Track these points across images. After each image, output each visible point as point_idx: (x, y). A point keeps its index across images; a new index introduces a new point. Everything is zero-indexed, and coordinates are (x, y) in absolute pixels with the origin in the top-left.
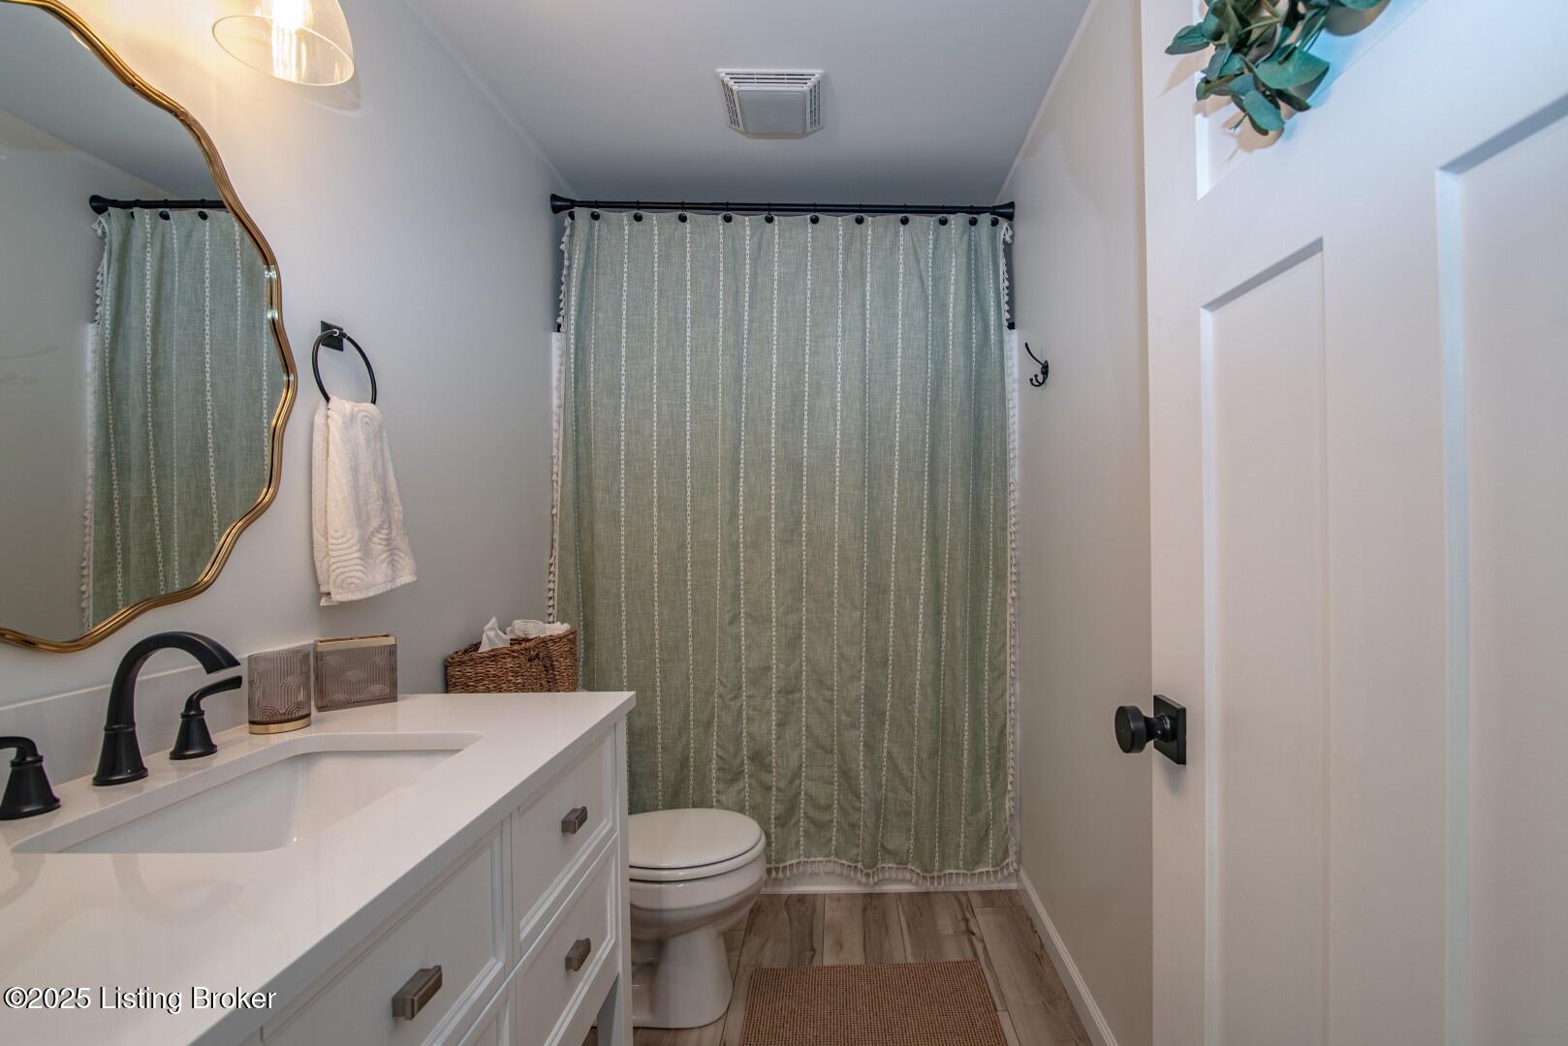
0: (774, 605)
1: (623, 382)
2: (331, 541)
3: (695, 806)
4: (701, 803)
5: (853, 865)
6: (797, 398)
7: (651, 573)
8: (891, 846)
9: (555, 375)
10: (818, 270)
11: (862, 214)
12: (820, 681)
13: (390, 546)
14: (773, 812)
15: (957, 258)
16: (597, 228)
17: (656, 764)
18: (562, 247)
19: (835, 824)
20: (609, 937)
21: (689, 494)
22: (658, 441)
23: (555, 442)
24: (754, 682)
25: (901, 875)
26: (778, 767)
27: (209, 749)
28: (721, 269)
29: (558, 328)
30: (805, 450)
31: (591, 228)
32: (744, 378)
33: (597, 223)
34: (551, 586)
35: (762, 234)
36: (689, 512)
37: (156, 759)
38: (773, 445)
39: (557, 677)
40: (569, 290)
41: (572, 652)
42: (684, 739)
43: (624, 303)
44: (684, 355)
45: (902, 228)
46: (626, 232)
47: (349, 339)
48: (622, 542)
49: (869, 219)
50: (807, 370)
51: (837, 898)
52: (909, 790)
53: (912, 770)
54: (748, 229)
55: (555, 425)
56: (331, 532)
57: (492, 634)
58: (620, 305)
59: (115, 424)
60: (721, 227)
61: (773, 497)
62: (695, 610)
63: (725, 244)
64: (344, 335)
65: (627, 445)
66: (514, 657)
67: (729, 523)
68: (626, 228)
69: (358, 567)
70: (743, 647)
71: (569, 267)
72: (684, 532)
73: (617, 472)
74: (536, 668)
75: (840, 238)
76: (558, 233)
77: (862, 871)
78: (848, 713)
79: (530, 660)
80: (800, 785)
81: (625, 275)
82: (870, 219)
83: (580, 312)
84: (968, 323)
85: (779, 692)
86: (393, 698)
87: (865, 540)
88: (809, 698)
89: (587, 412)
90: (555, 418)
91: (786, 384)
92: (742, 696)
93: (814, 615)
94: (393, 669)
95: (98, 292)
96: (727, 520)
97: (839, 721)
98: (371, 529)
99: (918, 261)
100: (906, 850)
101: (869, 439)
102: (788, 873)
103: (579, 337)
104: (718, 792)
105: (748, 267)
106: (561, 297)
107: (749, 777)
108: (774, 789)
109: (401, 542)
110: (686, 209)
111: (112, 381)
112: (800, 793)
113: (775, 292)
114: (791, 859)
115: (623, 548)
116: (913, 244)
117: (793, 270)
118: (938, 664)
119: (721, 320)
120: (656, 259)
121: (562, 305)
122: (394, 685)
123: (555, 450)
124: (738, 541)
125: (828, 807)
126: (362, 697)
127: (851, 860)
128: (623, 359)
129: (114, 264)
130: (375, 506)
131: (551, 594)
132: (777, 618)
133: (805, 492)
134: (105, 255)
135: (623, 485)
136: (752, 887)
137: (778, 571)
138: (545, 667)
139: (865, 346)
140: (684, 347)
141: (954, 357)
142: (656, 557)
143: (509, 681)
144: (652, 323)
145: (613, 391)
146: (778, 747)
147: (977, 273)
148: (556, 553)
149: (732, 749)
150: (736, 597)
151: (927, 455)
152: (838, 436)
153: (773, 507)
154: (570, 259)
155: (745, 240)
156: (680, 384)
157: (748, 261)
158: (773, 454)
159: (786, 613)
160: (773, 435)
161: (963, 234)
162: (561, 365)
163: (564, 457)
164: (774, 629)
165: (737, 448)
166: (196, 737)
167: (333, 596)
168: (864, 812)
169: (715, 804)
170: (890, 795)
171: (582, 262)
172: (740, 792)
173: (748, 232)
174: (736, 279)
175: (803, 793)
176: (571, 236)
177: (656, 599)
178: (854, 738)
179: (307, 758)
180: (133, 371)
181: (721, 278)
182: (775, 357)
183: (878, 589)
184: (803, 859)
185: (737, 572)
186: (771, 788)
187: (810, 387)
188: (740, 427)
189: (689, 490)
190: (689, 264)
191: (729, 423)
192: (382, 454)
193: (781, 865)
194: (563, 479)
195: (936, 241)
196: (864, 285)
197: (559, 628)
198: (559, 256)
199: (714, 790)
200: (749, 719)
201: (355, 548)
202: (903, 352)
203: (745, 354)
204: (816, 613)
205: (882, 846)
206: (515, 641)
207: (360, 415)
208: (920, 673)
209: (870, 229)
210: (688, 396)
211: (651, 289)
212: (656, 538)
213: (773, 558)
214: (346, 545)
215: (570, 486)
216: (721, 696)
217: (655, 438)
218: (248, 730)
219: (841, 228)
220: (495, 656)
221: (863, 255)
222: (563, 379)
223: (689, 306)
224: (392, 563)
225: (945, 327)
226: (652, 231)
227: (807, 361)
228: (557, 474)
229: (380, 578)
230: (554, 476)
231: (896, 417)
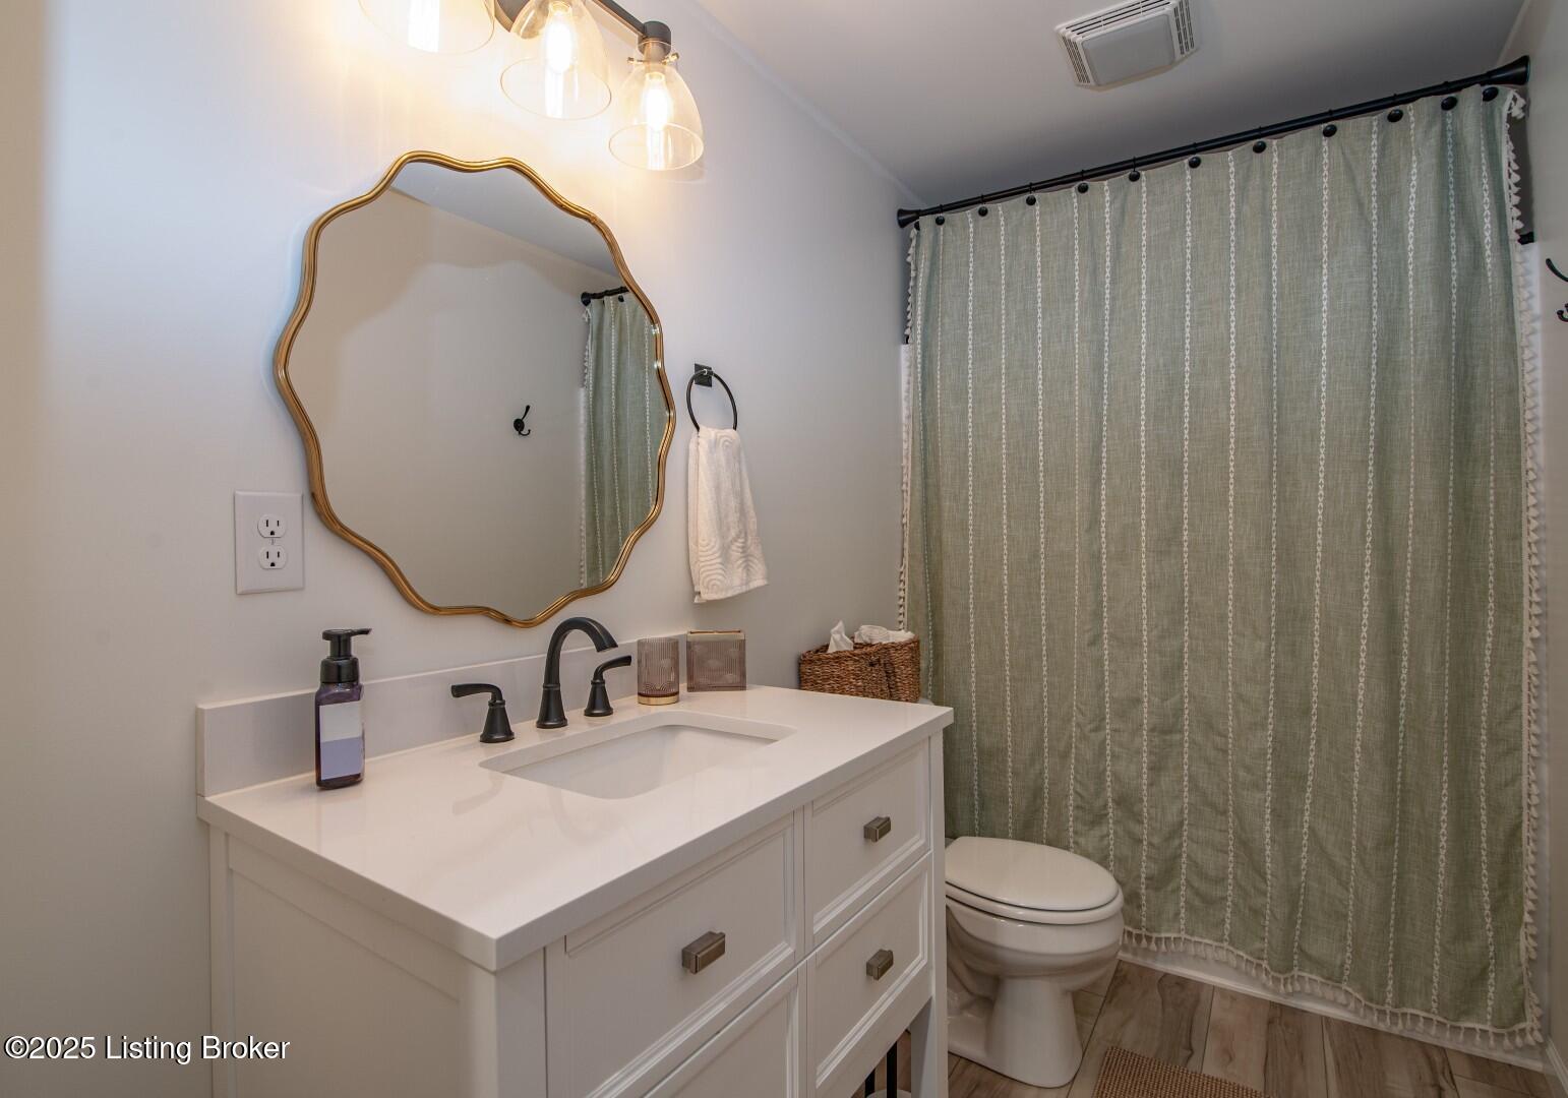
0: (1145, 627)
1: (970, 385)
2: (700, 548)
3: (1050, 843)
4: (1055, 842)
5: (1255, 961)
6: (1174, 383)
7: (1001, 585)
8: (1314, 951)
9: (904, 386)
10: (1200, 222)
11: (1262, 140)
12: (1209, 724)
13: (746, 555)
14: (1143, 869)
15: (1419, 162)
16: (942, 233)
17: (1006, 789)
18: (909, 259)
19: (1229, 903)
20: (920, 955)
21: (1042, 499)
22: (1008, 444)
23: (904, 453)
24: (1121, 714)
25: (1329, 994)
26: (1151, 819)
27: (608, 711)
28: (1077, 246)
29: (906, 340)
30: (1186, 443)
31: (937, 235)
32: (1106, 365)
33: (942, 228)
34: (902, 594)
35: (1126, 196)
36: (1042, 520)
37: (574, 713)
38: (1143, 439)
39: (899, 684)
40: (915, 301)
41: (915, 661)
42: (1038, 767)
43: (970, 304)
44: (1035, 348)
45: (1325, 142)
46: (971, 230)
47: (716, 376)
48: (971, 551)
49: (1273, 143)
50: (1187, 346)
51: (1233, 997)
52: (1345, 886)
53: (1349, 860)
54: (1107, 194)
55: (904, 436)
56: (700, 541)
57: (837, 637)
58: (966, 307)
59: (596, 461)
60: (1075, 200)
61: (1143, 500)
62: (1049, 627)
63: (1079, 218)
64: (712, 373)
65: (975, 449)
66: (856, 661)
67: (1087, 531)
68: (971, 225)
69: (720, 571)
70: (1107, 673)
71: (916, 278)
72: (1037, 538)
73: (964, 479)
74: (877, 673)
75: (1232, 176)
76: (906, 243)
77: (1267, 973)
78: (1248, 769)
79: (872, 665)
80: (1181, 845)
81: (971, 275)
82: (1275, 142)
83: (926, 320)
84: (1443, 249)
85: (1152, 730)
86: (743, 687)
87: (1274, 552)
88: (1193, 742)
89: (934, 420)
90: (904, 428)
91: (1158, 366)
92: (1105, 729)
93: (1200, 642)
94: (742, 661)
95: (586, 364)
96: (1086, 526)
97: (1235, 776)
98: (730, 538)
99: (1353, 179)
100: (1338, 962)
101: (1278, 423)
102: (1163, 946)
103: (926, 346)
104: (1075, 832)
105: (1108, 238)
106: (909, 308)
107: (1114, 823)
108: (1145, 843)
109: (755, 551)
110: (1034, 190)
111: (594, 429)
112: (1180, 856)
113: (1144, 260)
114: (1168, 931)
115: (971, 557)
116: (1345, 158)
117: (1168, 228)
118: (1393, 722)
119: (1077, 304)
120: (1003, 252)
121: (909, 317)
122: (743, 675)
123: (905, 461)
124: (1100, 552)
125: (1220, 881)
126: (720, 683)
127: (1251, 954)
128: (970, 362)
129: (594, 341)
130: (733, 518)
131: (901, 602)
132: (1149, 643)
133: (1186, 492)
134: (590, 337)
135: (970, 493)
136: (1106, 948)
137: (1150, 587)
138: (886, 672)
139: (1270, 305)
140: (1035, 340)
141: (1418, 299)
142: (1005, 568)
143: (851, 683)
144: (1000, 319)
145: (960, 395)
146: (1150, 795)
147: (1458, 175)
148: (906, 562)
149: (1092, 788)
150: (1097, 615)
151: (1372, 437)
152: (1232, 422)
153: (1143, 512)
154: (916, 269)
155: (1104, 207)
156: (1031, 380)
157: (1108, 231)
158: (1143, 450)
159: (1162, 637)
160: (1143, 428)
161: (1430, 125)
162: (910, 375)
163: (913, 468)
164: (1145, 655)
165: (1097, 447)
166: (599, 701)
167: (702, 595)
168: (1271, 898)
169: (1072, 845)
170: (1315, 885)
171: (927, 271)
172: (1102, 838)
173: (1108, 198)
174: (1093, 254)
175: (1184, 855)
176: (917, 246)
177: (1006, 612)
178: (1257, 802)
179: (673, 729)
180: (605, 421)
181: (1077, 257)
182: (1144, 336)
183: (1292, 618)
184: (1183, 935)
185: (1099, 586)
186: (1141, 841)
187: (1192, 365)
188: (1101, 422)
189: (1042, 495)
190: (1038, 249)
191: (1087, 418)
192: (740, 473)
193: (1155, 935)
194: (912, 488)
195: (1383, 148)
196: (1269, 227)
197: (903, 636)
198: (906, 268)
199: (1071, 829)
200: (1113, 756)
201: (717, 555)
202: (1331, 305)
203: (1107, 338)
204: (1203, 640)
205: (1299, 947)
206: (857, 646)
207: (722, 440)
208: (1362, 730)
209: (1275, 155)
210: (1040, 393)
211: (999, 284)
212: (1005, 547)
213: (1144, 571)
214: (710, 553)
215: (918, 495)
216: (1078, 725)
217: (1004, 441)
218: (636, 700)
219: (1232, 164)
220: (838, 658)
221: (1265, 190)
222: (911, 390)
223: (1039, 294)
224: (747, 568)
225: (1401, 262)
226: (998, 222)
227: (1188, 335)
228: (907, 484)
229: (737, 582)
230: (904, 486)
231: (1320, 391)
